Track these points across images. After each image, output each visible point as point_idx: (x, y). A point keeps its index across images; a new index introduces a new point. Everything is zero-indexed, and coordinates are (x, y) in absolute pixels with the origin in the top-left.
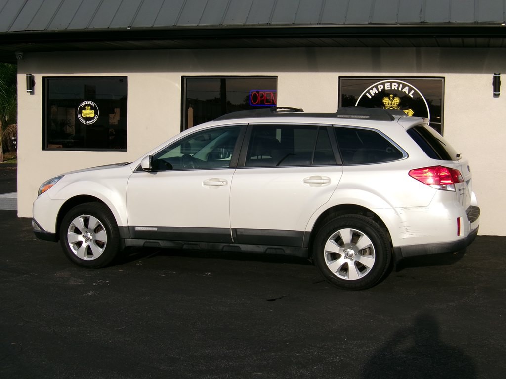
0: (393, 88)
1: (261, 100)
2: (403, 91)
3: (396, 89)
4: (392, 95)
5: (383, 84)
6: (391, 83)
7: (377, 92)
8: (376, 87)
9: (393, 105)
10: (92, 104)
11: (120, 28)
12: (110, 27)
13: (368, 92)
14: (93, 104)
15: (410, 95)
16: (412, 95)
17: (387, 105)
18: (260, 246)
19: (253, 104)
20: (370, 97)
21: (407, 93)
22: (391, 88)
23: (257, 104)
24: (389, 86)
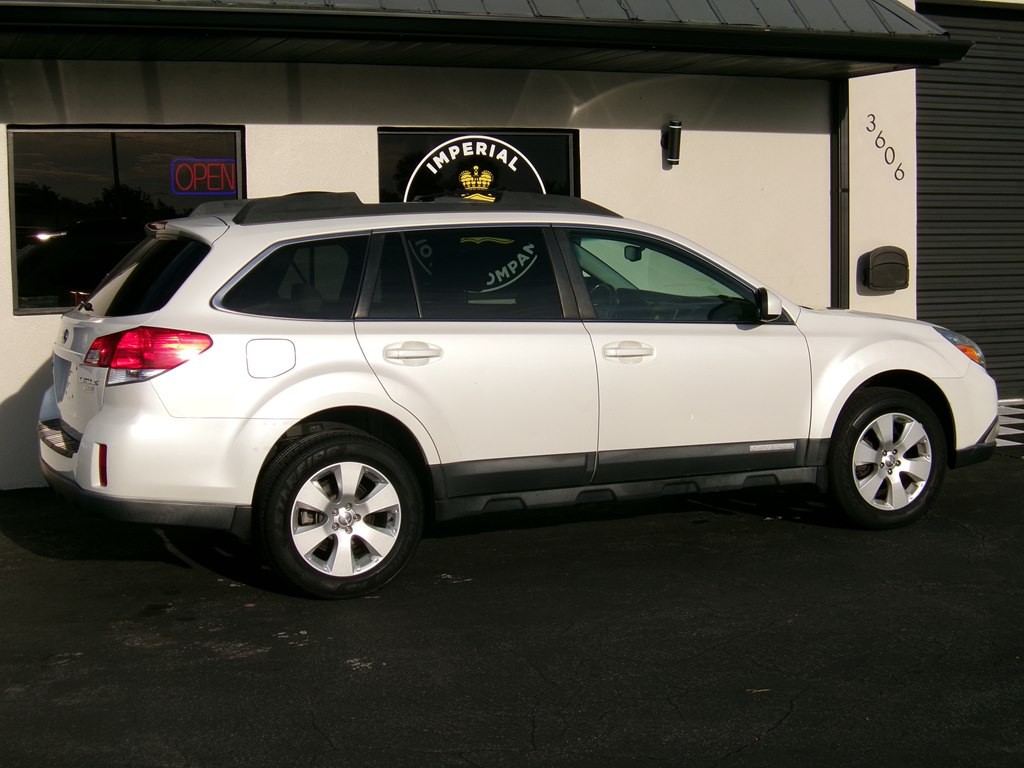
1: (198, 181)
9: (479, 187)
17: (469, 188)
23: (189, 190)
24: (471, 148)
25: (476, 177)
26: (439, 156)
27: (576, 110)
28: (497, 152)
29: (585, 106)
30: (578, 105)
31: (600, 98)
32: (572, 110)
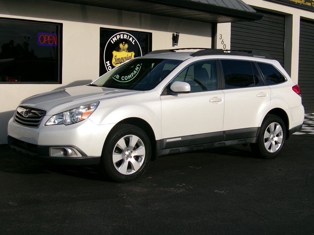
1: (46, 41)
7: (116, 40)
13: (112, 39)
15: (133, 42)
18: (235, 140)
19: (41, 44)
20: (113, 43)
21: (131, 41)
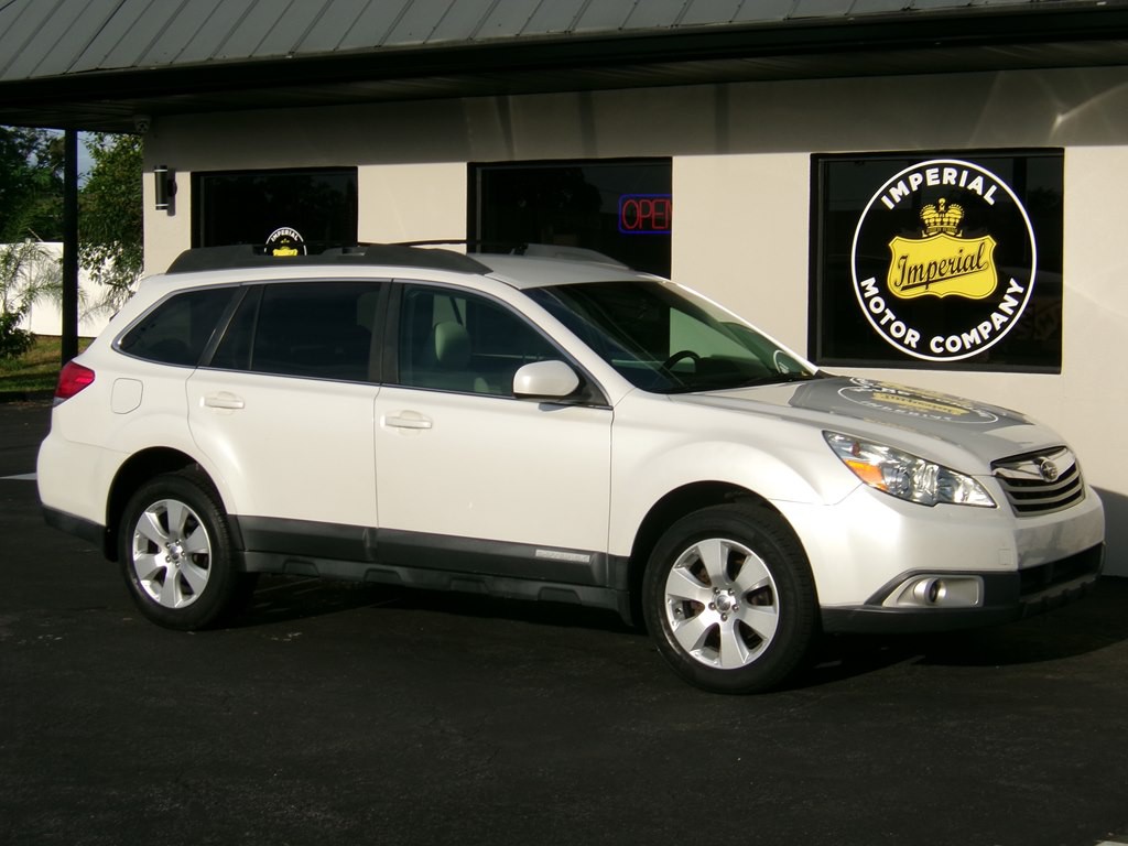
0: (945, 182)
1: (644, 219)
2: (970, 187)
3: (953, 183)
4: (942, 201)
5: (922, 171)
6: (941, 167)
8: (905, 179)
9: (945, 226)
10: (293, 235)
11: (272, 56)
12: (254, 55)
14: (295, 235)
15: (988, 197)
16: (992, 196)
17: (932, 226)
19: (627, 229)
22: (941, 181)
23: (635, 229)
24: (937, 176)
25: (942, 212)
26: (896, 187)
27: (1060, 119)
28: (970, 180)
29: (1074, 113)
30: (1063, 113)
31: (1094, 102)
32: (1054, 119)
